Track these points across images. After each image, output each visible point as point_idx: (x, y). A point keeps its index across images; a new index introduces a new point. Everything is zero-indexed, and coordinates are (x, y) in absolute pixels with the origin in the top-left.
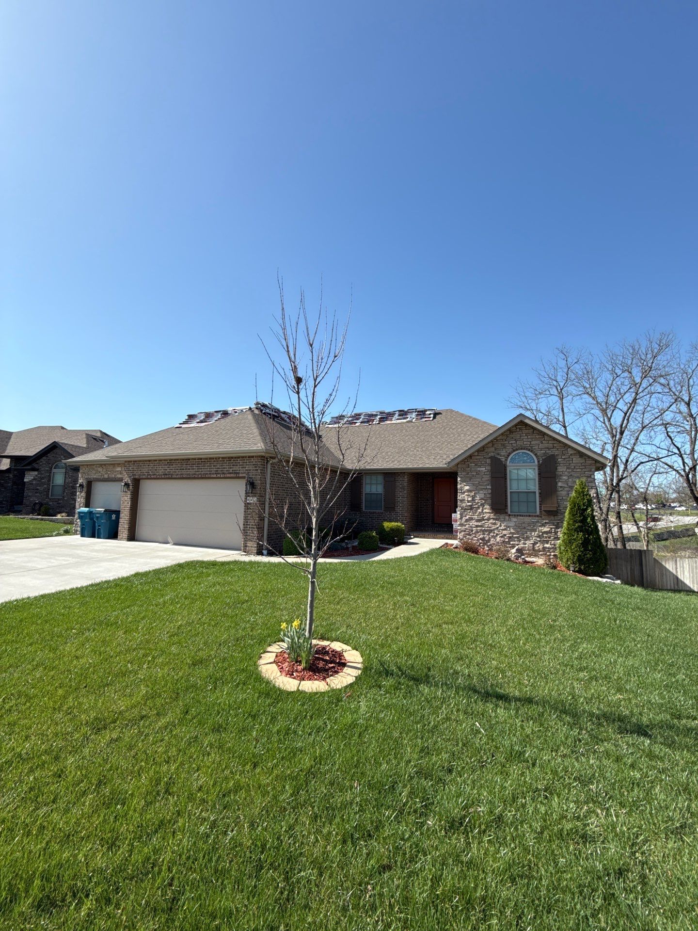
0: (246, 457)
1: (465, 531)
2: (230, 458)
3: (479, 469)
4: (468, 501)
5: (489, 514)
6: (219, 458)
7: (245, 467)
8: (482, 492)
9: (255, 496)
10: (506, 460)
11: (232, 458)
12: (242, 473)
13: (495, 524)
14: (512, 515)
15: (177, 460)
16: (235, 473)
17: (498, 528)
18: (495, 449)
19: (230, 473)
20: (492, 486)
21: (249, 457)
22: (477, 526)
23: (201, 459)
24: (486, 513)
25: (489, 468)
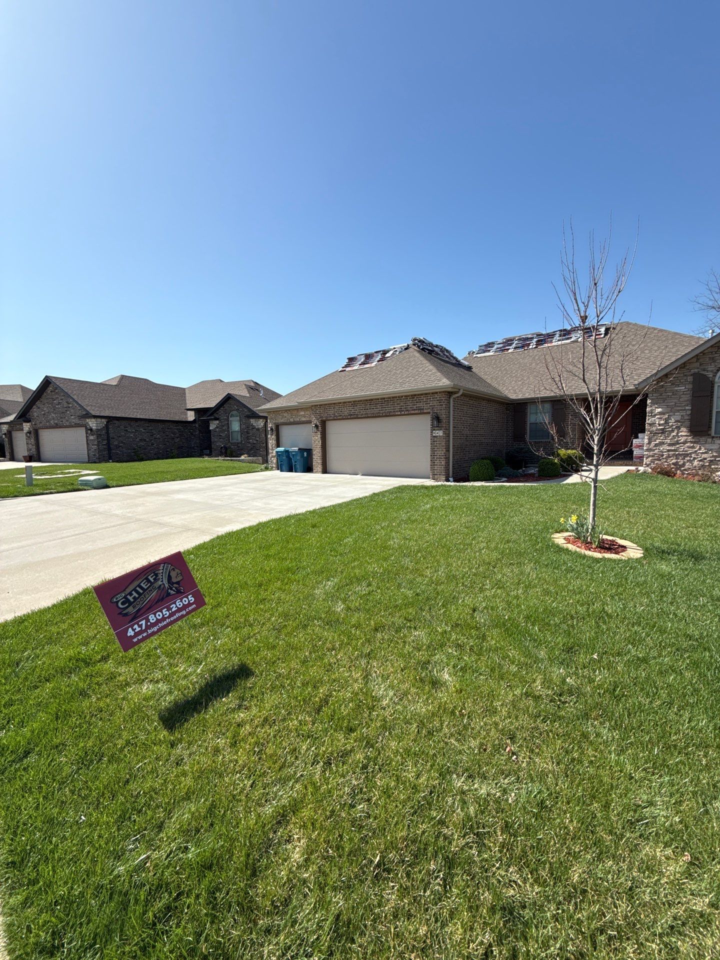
0: (429, 394)
1: (653, 456)
2: (413, 396)
3: (676, 388)
4: (660, 425)
5: (686, 438)
6: (402, 397)
7: (429, 403)
8: (678, 414)
9: (441, 430)
10: (715, 376)
11: (415, 395)
12: (426, 409)
13: (693, 447)
14: (717, 437)
15: (361, 401)
16: (419, 409)
17: (696, 451)
18: (700, 365)
19: (415, 410)
20: (692, 407)
21: (432, 393)
22: (669, 451)
23: (384, 399)
24: (682, 436)
25: (691, 386)
